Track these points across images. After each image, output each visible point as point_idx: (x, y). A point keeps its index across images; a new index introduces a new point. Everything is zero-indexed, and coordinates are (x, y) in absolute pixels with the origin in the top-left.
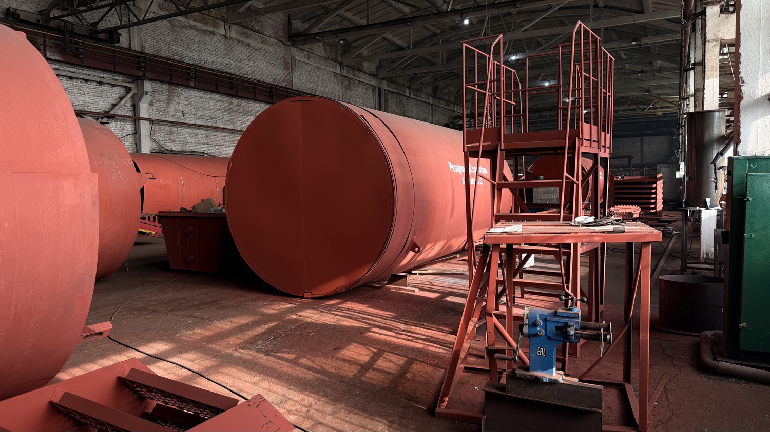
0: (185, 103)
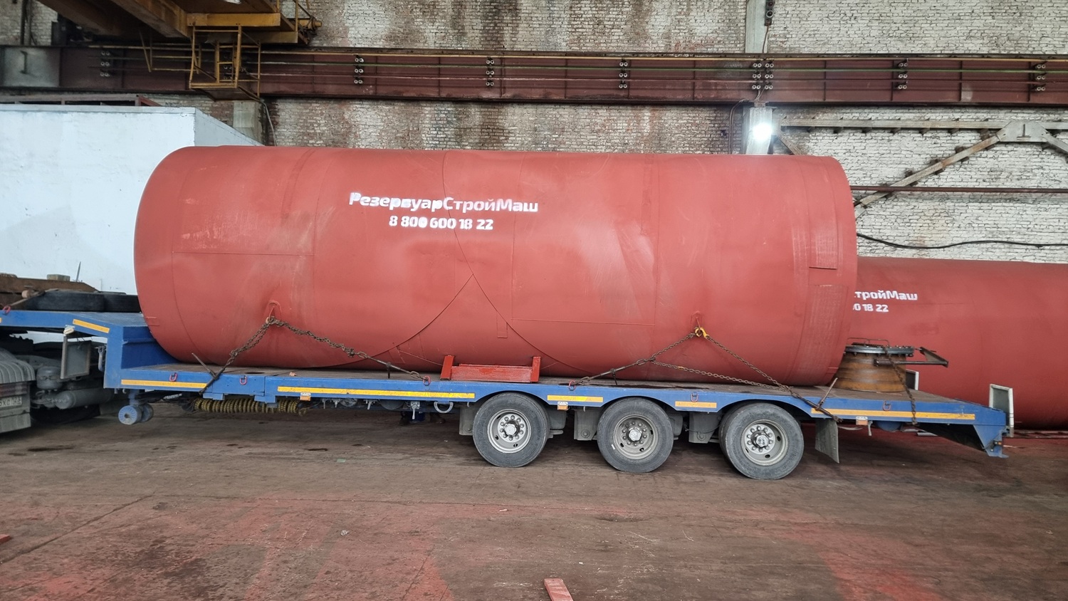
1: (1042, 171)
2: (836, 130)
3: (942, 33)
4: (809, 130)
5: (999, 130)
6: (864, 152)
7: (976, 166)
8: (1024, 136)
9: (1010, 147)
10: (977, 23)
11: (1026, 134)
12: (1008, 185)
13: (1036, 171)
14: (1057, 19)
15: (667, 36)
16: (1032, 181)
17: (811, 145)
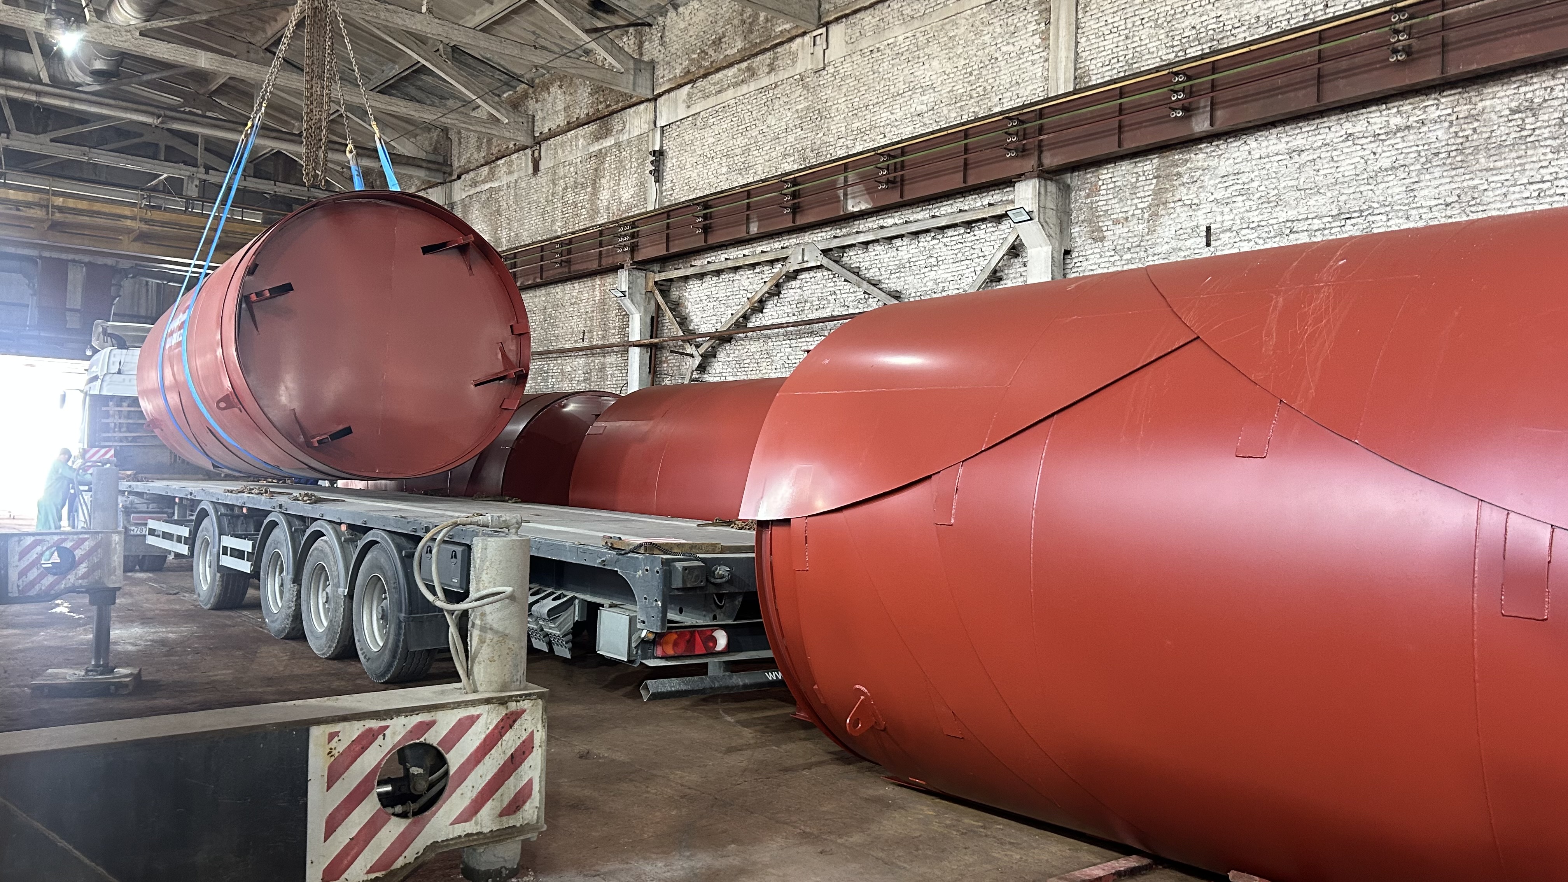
0: (1219, 195)
1: (834, 297)
2: (701, 276)
3: (767, 157)
4: (686, 278)
5: (786, 258)
6: (717, 296)
7: (788, 299)
8: (803, 261)
9: (812, 274)
10: (791, 139)
11: (805, 259)
12: (811, 317)
13: (830, 298)
14: (850, 114)
15: (608, 208)
16: (828, 310)
17: (686, 294)
